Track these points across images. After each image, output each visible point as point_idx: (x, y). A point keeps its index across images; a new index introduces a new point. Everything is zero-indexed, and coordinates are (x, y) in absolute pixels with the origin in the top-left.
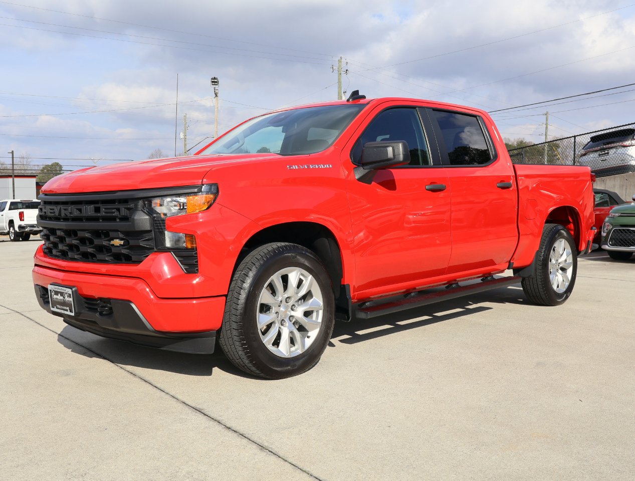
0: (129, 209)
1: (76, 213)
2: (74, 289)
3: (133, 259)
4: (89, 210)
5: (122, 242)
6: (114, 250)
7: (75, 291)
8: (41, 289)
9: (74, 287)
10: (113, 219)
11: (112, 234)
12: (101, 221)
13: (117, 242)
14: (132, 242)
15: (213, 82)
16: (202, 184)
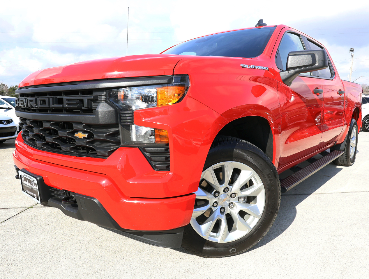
1: (41, 105)
2: (38, 179)
3: (98, 153)
5: (86, 135)
6: (78, 143)
7: (41, 180)
9: (40, 176)
11: (75, 127)
13: (80, 135)
14: (96, 136)
15: (350, 51)
16: (173, 75)
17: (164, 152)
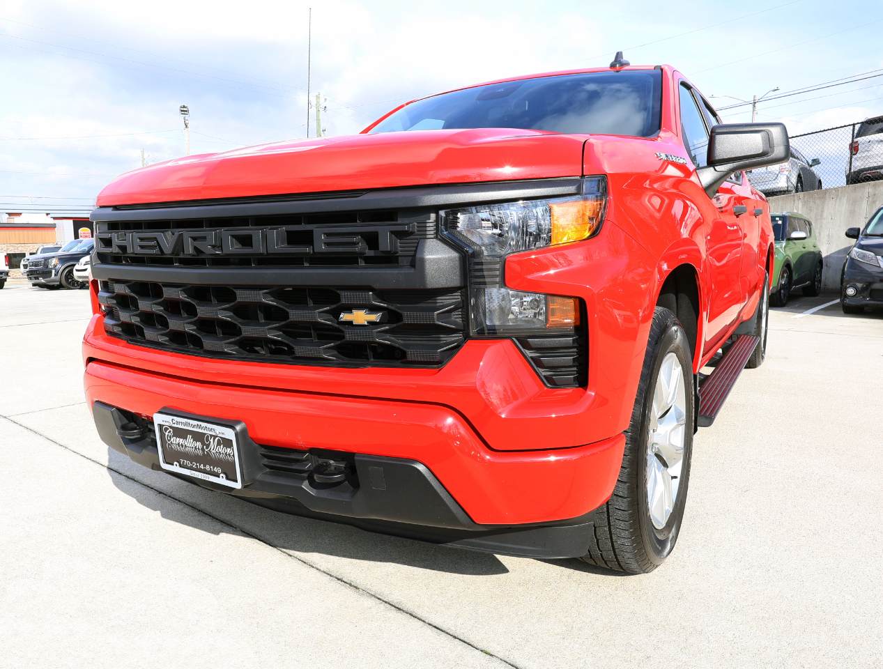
0: (401, 235)
1: (232, 247)
2: (238, 428)
3: (410, 357)
4: (273, 240)
5: (375, 317)
6: (349, 336)
7: (243, 431)
8: (116, 414)
9: (238, 422)
10: (349, 260)
11: (346, 297)
12: (306, 264)
13: (360, 317)
14: (410, 317)
15: (182, 111)
16: (583, 176)
17: (571, 345)
